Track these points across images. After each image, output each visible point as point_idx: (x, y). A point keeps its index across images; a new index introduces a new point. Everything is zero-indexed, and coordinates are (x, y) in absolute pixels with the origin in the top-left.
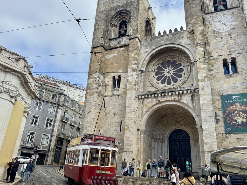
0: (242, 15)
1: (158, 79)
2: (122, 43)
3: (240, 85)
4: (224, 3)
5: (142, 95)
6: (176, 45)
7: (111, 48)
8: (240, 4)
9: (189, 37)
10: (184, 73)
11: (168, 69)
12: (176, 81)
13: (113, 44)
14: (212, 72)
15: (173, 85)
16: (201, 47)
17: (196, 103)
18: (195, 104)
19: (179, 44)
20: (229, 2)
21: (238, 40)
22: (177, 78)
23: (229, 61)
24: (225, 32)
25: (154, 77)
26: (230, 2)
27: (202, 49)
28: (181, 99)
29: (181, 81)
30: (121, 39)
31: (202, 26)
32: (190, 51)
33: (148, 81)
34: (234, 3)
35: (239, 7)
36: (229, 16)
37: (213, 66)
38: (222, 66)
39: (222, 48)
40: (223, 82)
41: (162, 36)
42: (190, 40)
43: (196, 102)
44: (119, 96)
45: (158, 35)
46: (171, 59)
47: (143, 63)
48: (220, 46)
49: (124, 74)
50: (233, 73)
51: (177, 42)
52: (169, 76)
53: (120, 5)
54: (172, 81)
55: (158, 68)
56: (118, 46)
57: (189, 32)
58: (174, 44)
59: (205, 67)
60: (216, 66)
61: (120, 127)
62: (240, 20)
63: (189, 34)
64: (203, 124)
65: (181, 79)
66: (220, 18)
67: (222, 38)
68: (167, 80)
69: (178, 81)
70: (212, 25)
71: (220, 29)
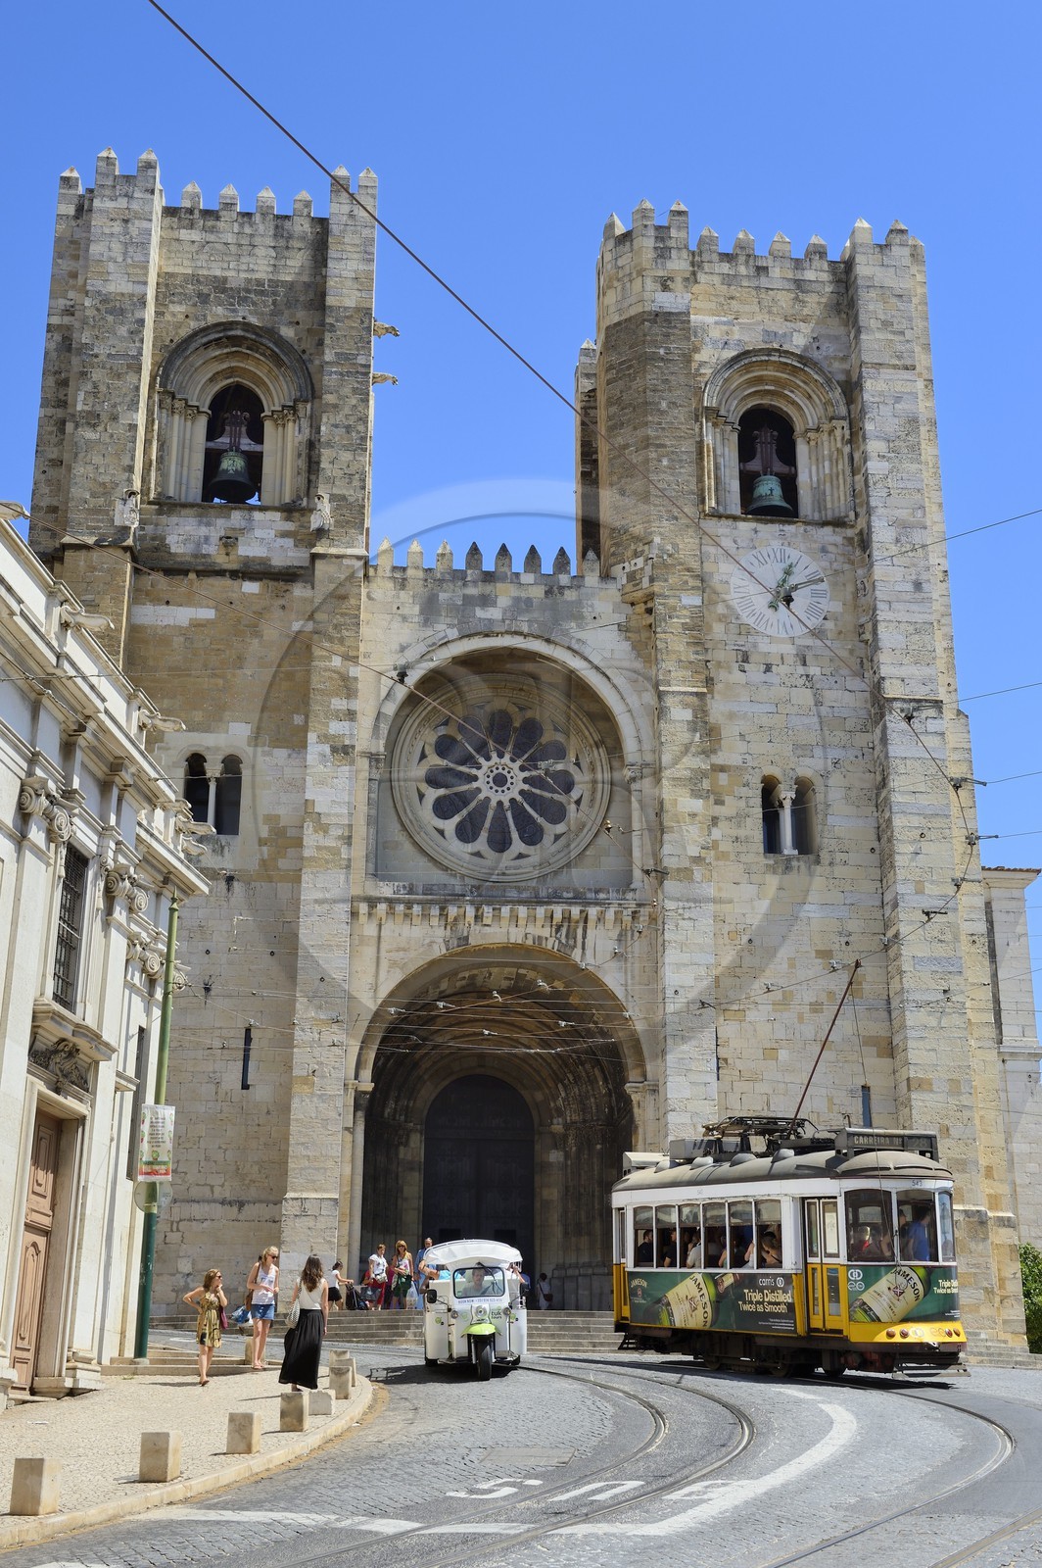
0: (860, 572)
1: (443, 809)
2: (249, 549)
3: (817, 915)
4: (785, 469)
5: (379, 900)
6: (559, 648)
7: (169, 564)
8: (858, 510)
9: (622, 619)
10: (578, 802)
11: (497, 760)
12: (532, 836)
13: (183, 535)
14: (716, 833)
15: (521, 856)
16: (686, 706)
17: (636, 972)
18: (633, 977)
19: (576, 647)
20: (807, 470)
21: (832, 696)
22: (540, 820)
23: (786, 794)
24: (781, 641)
25: (421, 796)
26: (815, 479)
27: (688, 715)
28: (571, 942)
29: (562, 841)
30: (237, 517)
31: (693, 588)
32: (627, 704)
33: (392, 811)
34: (832, 495)
35: (852, 526)
36: (806, 560)
37: (719, 802)
38: (758, 812)
39: (765, 721)
40: (752, 890)
41: (489, 577)
42: (627, 639)
43: (637, 965)
44: (235, 884)
45: (469, 565)
46: (512, 709)
47: (383, 710)
48: (756, 708)
49: (264, 754)
50: (796, 852)
51: (566, 633)
52: (500, 803)
53: (225, 280)
54: (515, 835)
55: (444, 747)
56: (222, 560)
57: (629, 598)
58: (548, 641)
59: (695, 811)
60: (730, 807)
61: (240, 1064)
62: (849, 597)
63: (628, 609)
64: (670, 1078)
65: (560, 828)
66: (767, 559)
67: (768, 668)
68: (487, 824)
69: (547, 839)
70: (732, 586)
71: (765, 619)
